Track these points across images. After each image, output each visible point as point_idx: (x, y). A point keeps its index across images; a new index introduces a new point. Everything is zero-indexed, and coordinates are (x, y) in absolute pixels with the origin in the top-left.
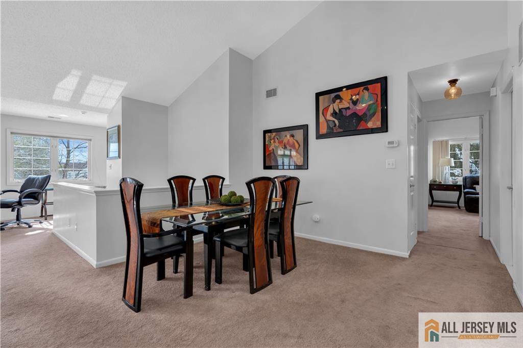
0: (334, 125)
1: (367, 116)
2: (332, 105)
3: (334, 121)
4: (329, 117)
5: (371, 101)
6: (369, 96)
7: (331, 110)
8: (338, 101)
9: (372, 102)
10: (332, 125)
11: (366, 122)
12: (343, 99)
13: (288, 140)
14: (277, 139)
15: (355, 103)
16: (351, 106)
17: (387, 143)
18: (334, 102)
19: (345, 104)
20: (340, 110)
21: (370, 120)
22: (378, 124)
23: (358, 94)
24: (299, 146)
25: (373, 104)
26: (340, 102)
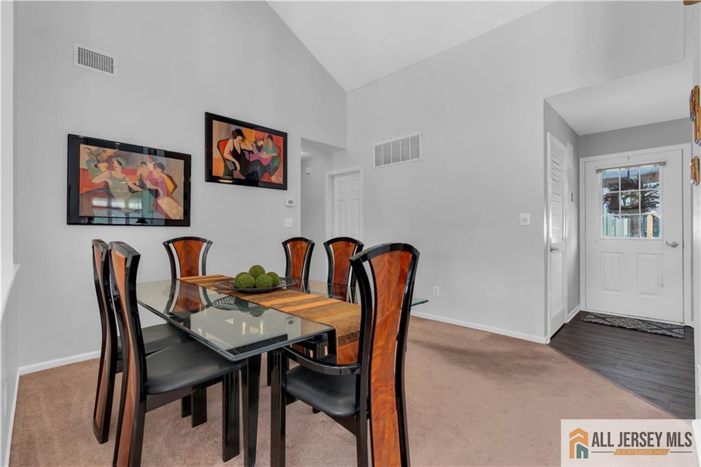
0: (233, 168)
1: (270, 168)
2: (231, 140)
3: (234, 163)
4: (227, 155)
5: (274, 152)
6: (273, 146)
7: (229, 147)
8: (239, 138)
9: (275, 155)
10: (231, 167)
11: (270, 174)
12: (245, 138)
13: (151, 173)
14: (120, 164)
15: (260, 149)
16: (255, 151)
17: (287, 202)
18: (235, 138)
19: (248, 146)
20: (242, 150)
21: (273, 174)
22: (281, 181)
23: (263, 140)
24: (176, 187)
25: (276, 157)
26: (242, 140)
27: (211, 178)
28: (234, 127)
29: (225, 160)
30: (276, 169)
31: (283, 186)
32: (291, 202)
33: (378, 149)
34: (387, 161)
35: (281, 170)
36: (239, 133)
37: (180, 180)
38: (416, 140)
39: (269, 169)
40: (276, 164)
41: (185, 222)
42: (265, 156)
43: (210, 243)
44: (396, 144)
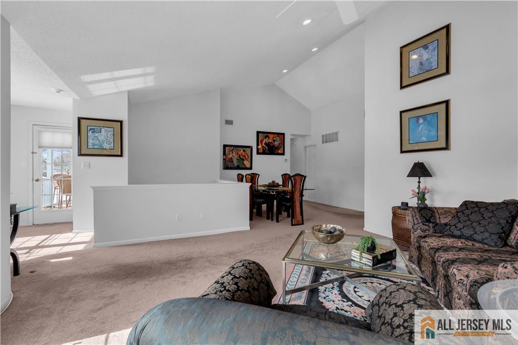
27: (258, 153)
28: (266, 135)
29: (263, 146)
30: (280, 147)
31: (283, 154)
32: (286, 160)
33: (323, 136)
34: (326, 142)
35: (282, 148)
36: (267, 136)
37: (249, 155)
38: (337, 133)
39: (277, 148)
40: (280, 146)
41: (251, 168)
42: (276, 143)
43: (259, 175)
44: (329, 134)
